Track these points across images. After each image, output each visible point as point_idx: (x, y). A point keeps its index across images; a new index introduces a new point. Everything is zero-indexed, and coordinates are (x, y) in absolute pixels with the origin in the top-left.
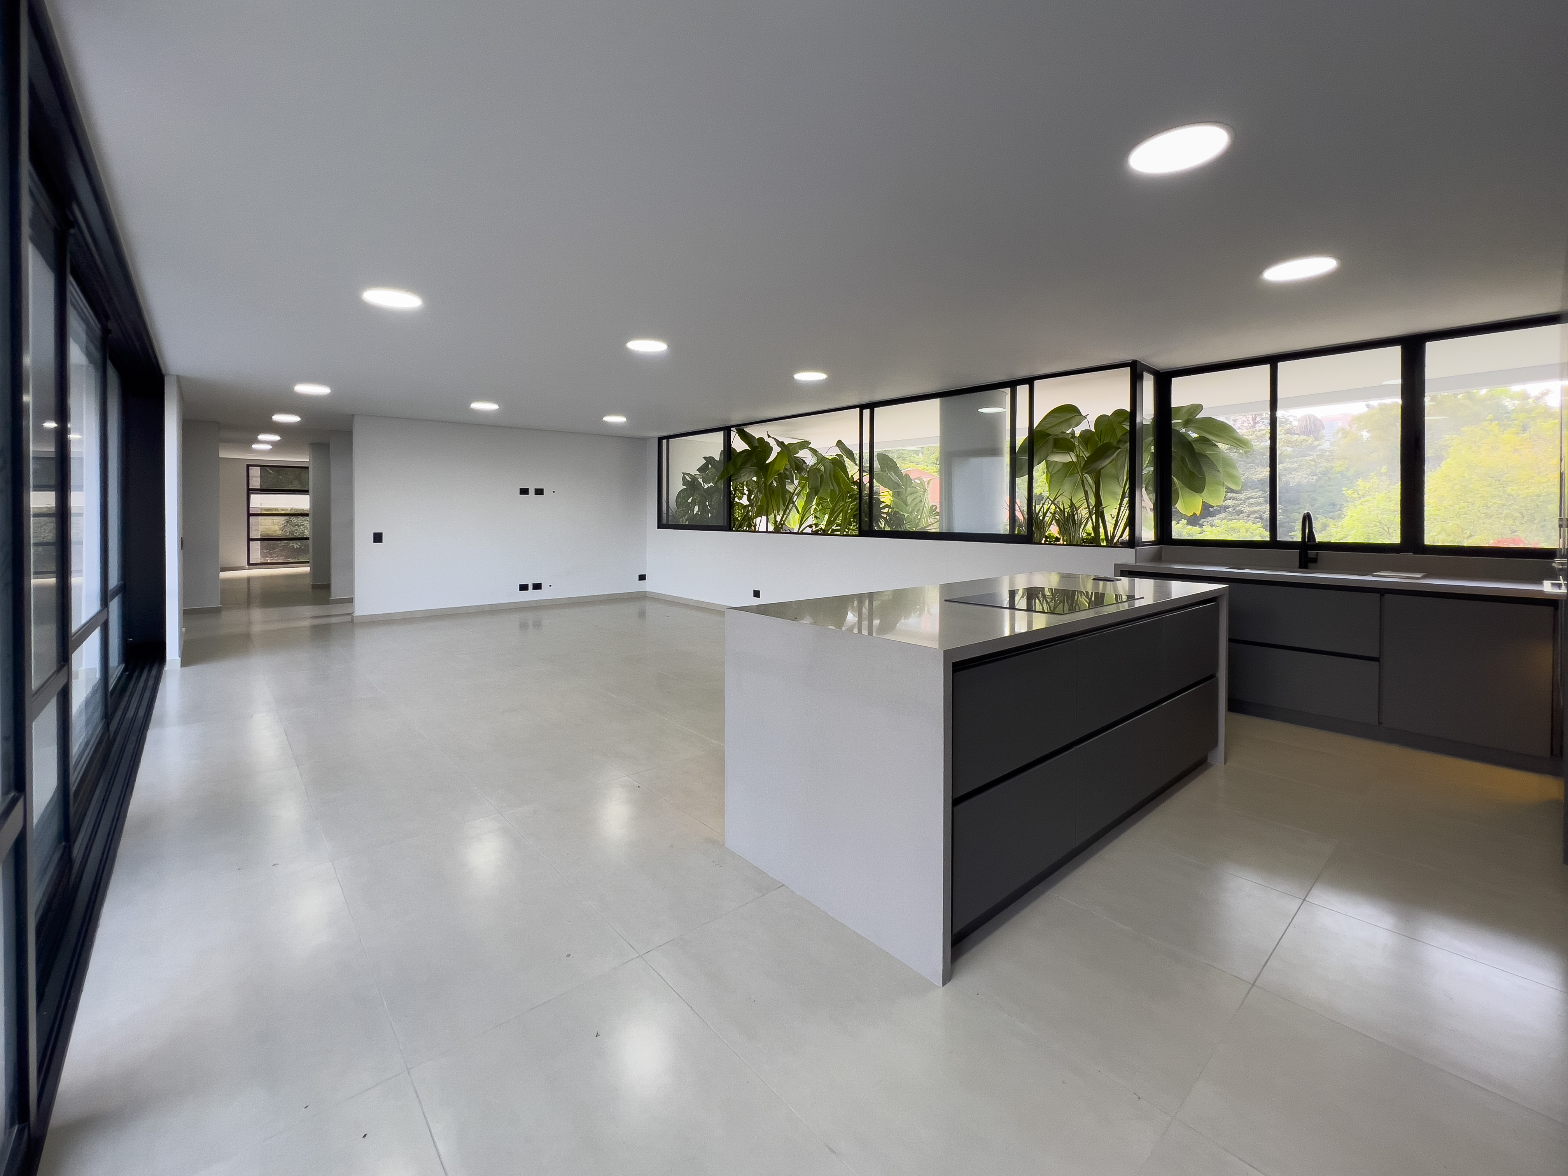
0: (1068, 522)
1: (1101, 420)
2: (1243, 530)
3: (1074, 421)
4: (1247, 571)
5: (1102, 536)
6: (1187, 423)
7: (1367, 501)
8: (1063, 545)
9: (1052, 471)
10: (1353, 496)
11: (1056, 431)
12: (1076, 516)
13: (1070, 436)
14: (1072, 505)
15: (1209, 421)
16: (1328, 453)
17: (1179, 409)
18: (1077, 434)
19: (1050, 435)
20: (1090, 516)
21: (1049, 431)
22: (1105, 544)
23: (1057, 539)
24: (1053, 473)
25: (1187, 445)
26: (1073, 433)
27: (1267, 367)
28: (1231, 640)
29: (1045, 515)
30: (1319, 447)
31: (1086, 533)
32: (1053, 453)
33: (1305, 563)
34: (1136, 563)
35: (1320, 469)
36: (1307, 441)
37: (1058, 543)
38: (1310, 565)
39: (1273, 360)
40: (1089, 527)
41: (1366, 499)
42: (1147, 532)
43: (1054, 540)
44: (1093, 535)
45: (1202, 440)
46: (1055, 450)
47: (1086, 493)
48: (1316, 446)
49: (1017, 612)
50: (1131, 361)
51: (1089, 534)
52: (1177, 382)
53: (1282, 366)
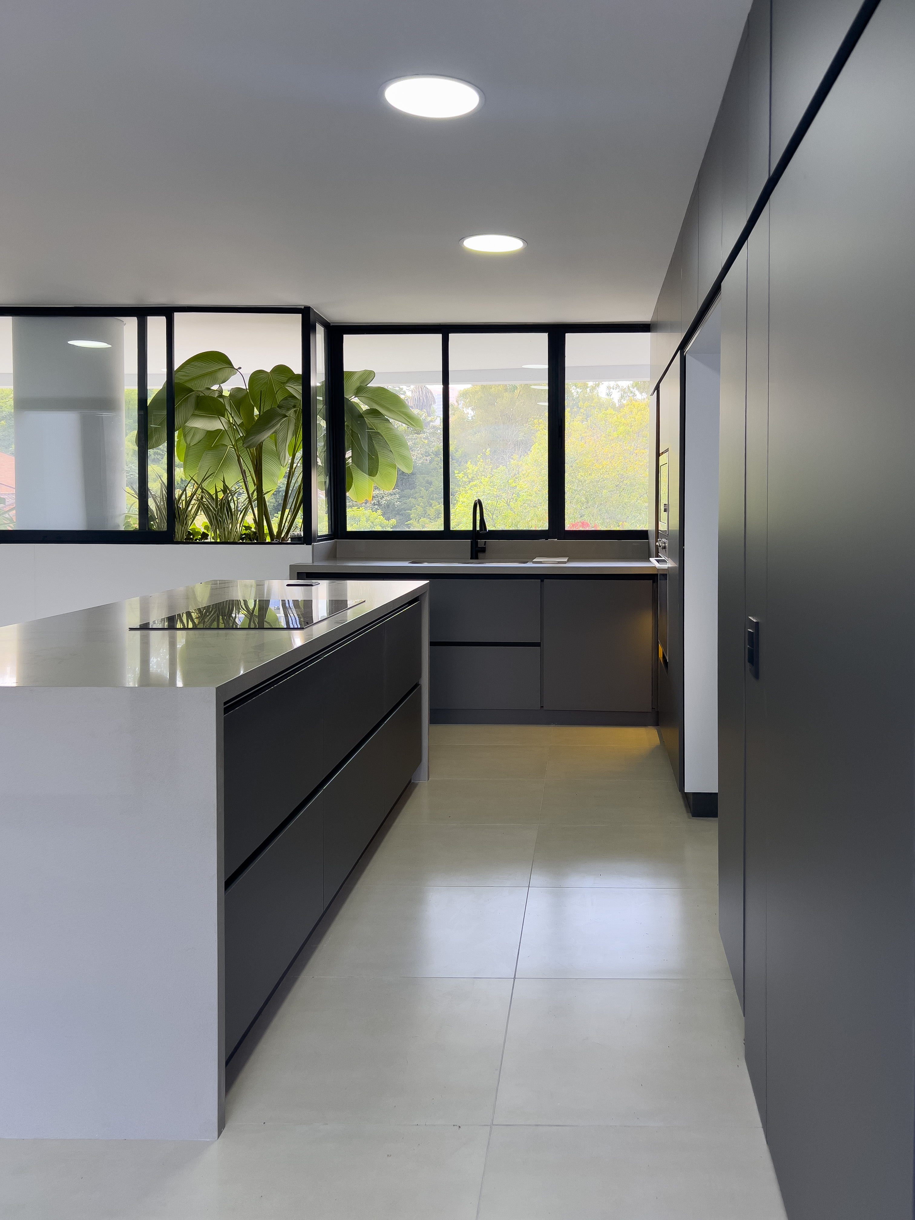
0: (222, 512)
1: (257, 376)
2: (363, 519)
3: (220, 375)
4: (426, 564)
5: (266, 530)
6: (360, 391)
8: (216, 543)
9: (190, 442)
10: (464, 479)
11: (199, 387)
12: (232, 505)
13: (216, 395)
14: (225, 489)
15: (381, 391)
17: (352, 374)
18: (226, 393)
19: (191, 391)
20: (250, 502)
21: (189, 385)
22: (268, 540)
23: (205, 536)
24: (192, 444)
25: (360, 417)
26: (221, 391)
27: (439, 337)
28: (432, 644)
29: (188, 503)
30: (431, 423)
31: (245, 526)
32: (194, 416)
33: (476, 553)
34: (313, 562)
37: (206, 541)
38: (481, 555)
39: (444, 330)
40: (249, 520)
43: (200, 537)
44: (253, 529)
45: (373, 412)
46: (197, 412)
47: (243, 473)
48: (429, 423)
50: (303, 307)
51: (248, 528)
52: (349, 340)
53: (453, 337)
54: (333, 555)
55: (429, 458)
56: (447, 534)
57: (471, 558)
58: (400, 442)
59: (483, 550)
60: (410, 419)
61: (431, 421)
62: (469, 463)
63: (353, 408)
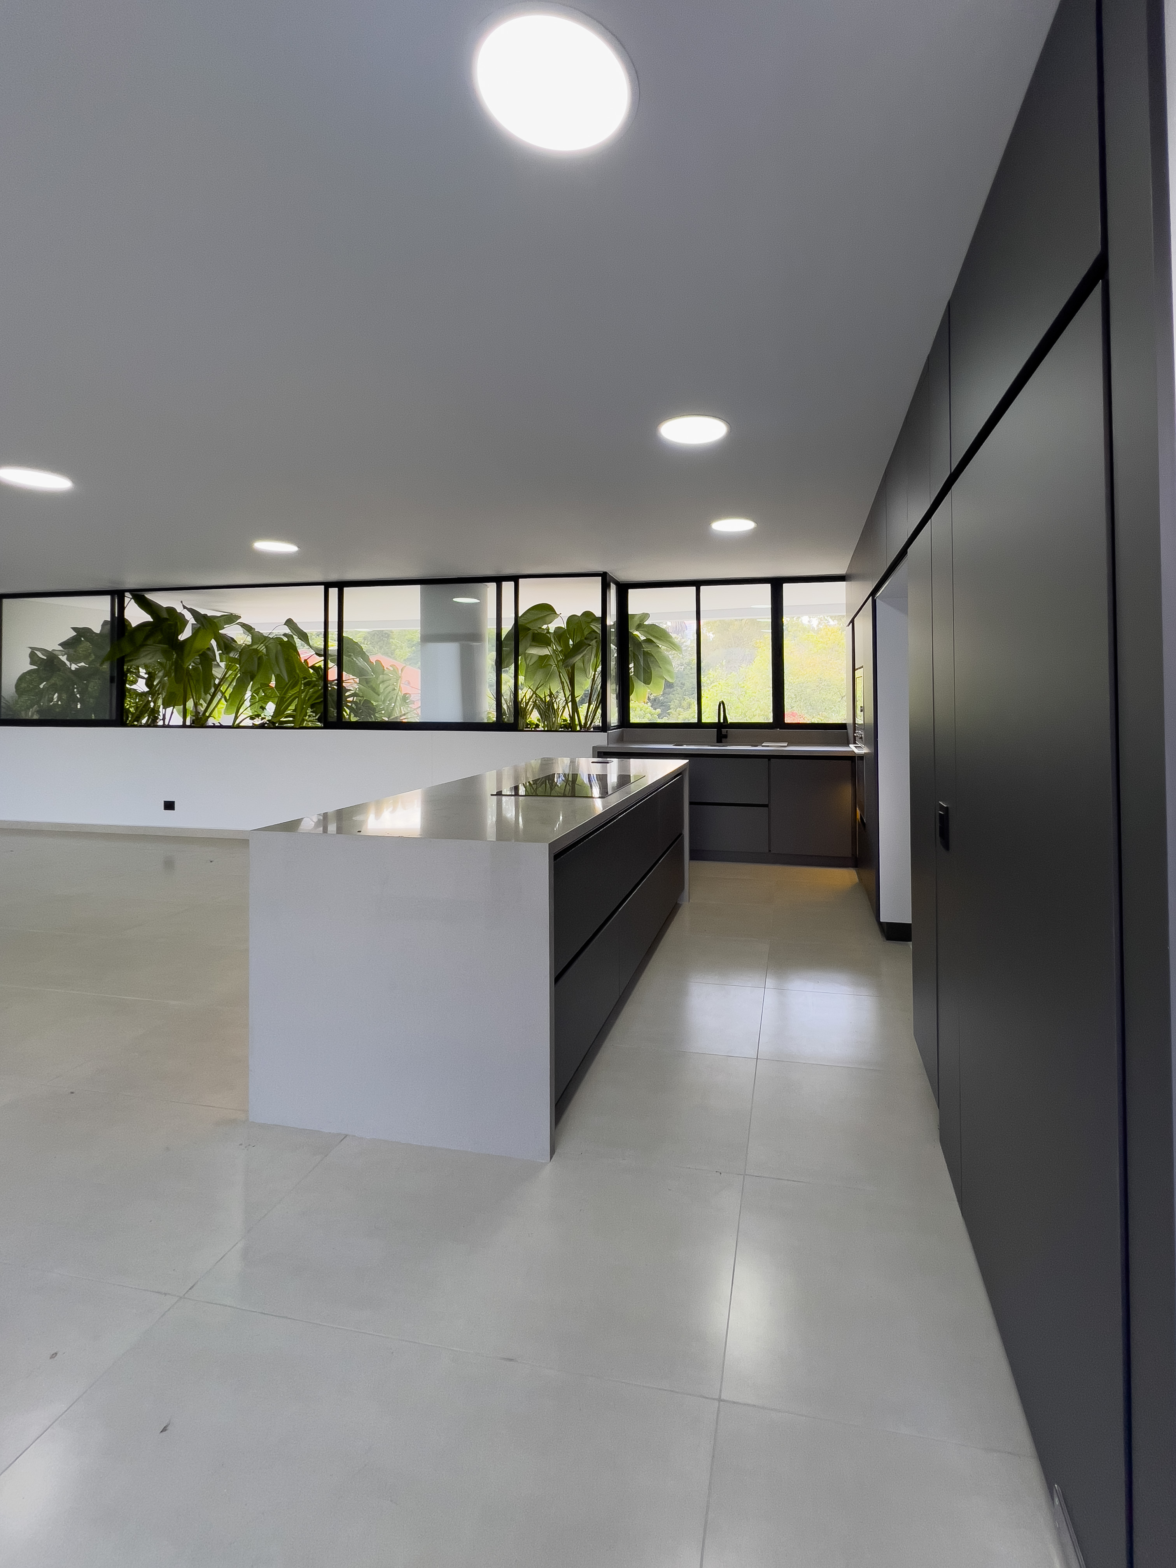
0: (549, 710)
1: (571, 619)
3: (547, 619)
4: (685, 747)
5: (577, 722)
6: (639, 627)
7: (715, 686)
8: (544, 731)
9: (529, 662)
11: (534, 627)
12: (555, 705)
13: (546, 631)
14: (551, 695)
15: (653, 627)
16: (690, 648)
17: (634, 616)
18: (552, 630)
19: (530, 629)
20: (567, 703)
21: (528, 626)
22: (578, 728)
23: (537, 726)
24: (530, 665)
25: (638, 644)
26: (548, 629)
27: (693, 589)
28: (691, 803)
29: (527, 704)
30: (684, 643)
31: (563, 719)
32: (531, 646)
33: (721, 738)
34: (608, 745)
35: (686, 661)
36: (677, 639)
37: (538, 729)
38: (724, 740)
39: (698, 584)
40: (566, 715)
41: (715, 684)
42: (613, 718)
43: (534, 726)
44: (569, 722)
45: (648, 641)
46: (534, 644)
47: (562, 683)
49: (503, 797)
50: (602, 573)
51: (565, 720)
52: (632, 592)
53: (703, 588)
54: (621, 739)
55: (683, 667)
56: (699, 725)
57: (717, 742)
58: (667, 661)
59: (726, 736)
60: (674, 646)
61: (684, 642)
62: (711, 670)
63: (635, 638)
